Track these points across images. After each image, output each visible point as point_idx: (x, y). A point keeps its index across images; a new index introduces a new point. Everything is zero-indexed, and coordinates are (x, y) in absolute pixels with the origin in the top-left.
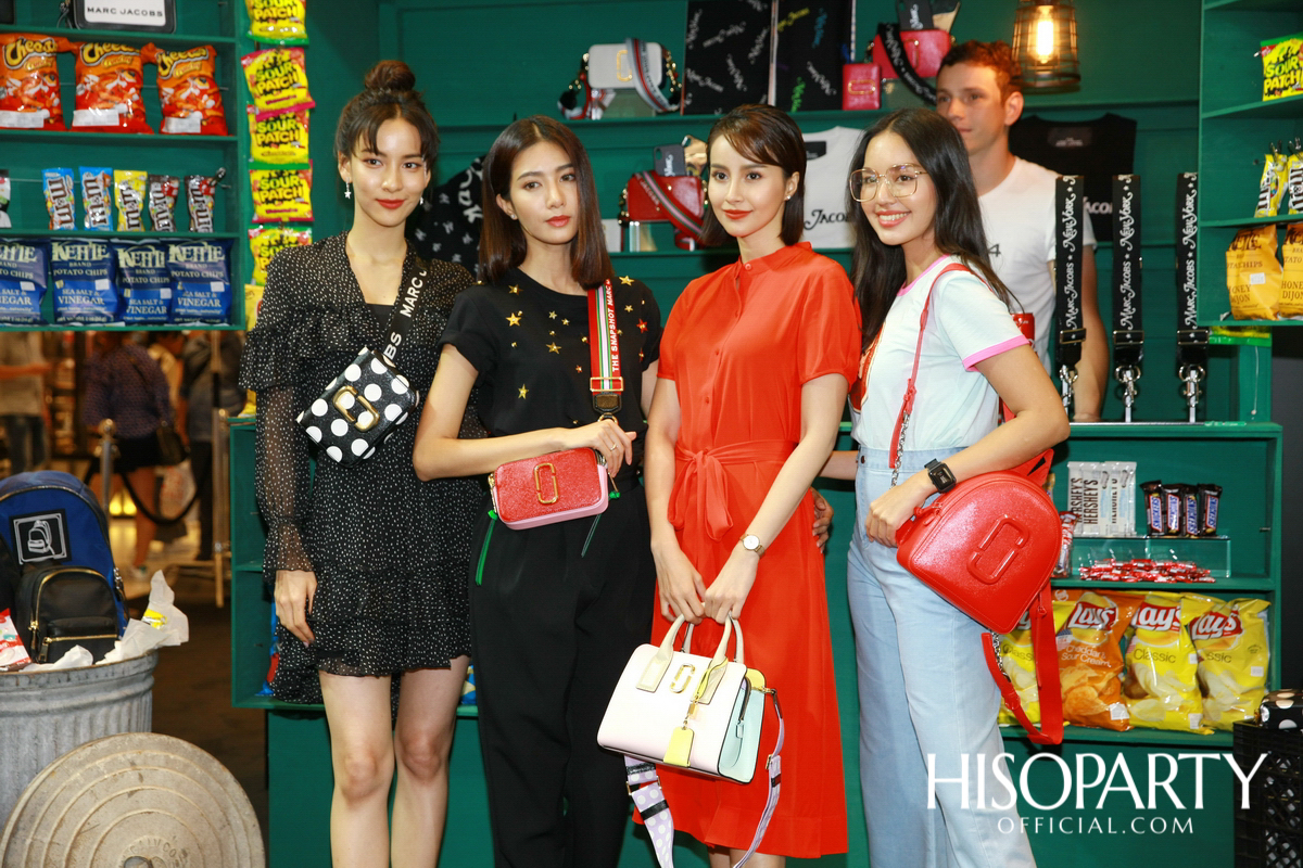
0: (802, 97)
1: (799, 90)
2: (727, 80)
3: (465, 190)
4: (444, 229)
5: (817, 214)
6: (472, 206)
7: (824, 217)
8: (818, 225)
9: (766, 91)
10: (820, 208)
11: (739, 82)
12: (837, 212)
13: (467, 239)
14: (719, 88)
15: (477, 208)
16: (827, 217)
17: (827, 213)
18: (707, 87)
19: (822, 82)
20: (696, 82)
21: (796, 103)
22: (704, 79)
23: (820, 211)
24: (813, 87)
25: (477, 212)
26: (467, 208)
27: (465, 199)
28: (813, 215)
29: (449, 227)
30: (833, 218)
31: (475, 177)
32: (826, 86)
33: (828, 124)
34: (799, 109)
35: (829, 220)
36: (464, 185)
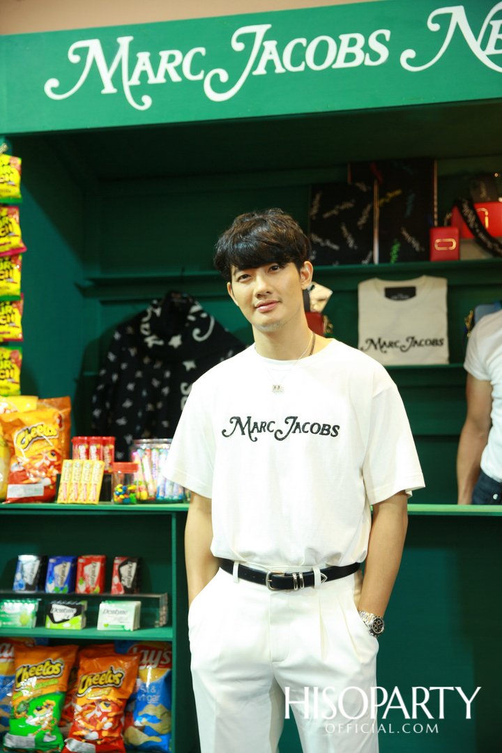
0: (398, 253)
1: (395, 249)
2: (341, 241)
3: (145, 323)
4: (129, 353)
5: (410, 340)
6: (151, 335)
7: (416, 342)
8: (412, 349)
9: (372, 249)
10: (412, 335)
11: (351, 243)
12: (425, 338)
13: (146, 360)
14: (336, 247)
15: (154, 337)
16: (418, 341)
17: (418, 339)
18: (327, 247)
19: (414, 242)
20: (318, 243)
21: (394, 257)
22: (324, 241)
23: (413, 338)
24: (406, 246)
25: (155, 340)
26: (146, 336)
27: (146, 330)
28: (407, 340)
29: (133, 352)
30: (423, 343)
31: (154, 314)
32: (416, 245)
33: (416, 274)
34: (396, 262)
35: (420, 345)
36: (146, 319)
